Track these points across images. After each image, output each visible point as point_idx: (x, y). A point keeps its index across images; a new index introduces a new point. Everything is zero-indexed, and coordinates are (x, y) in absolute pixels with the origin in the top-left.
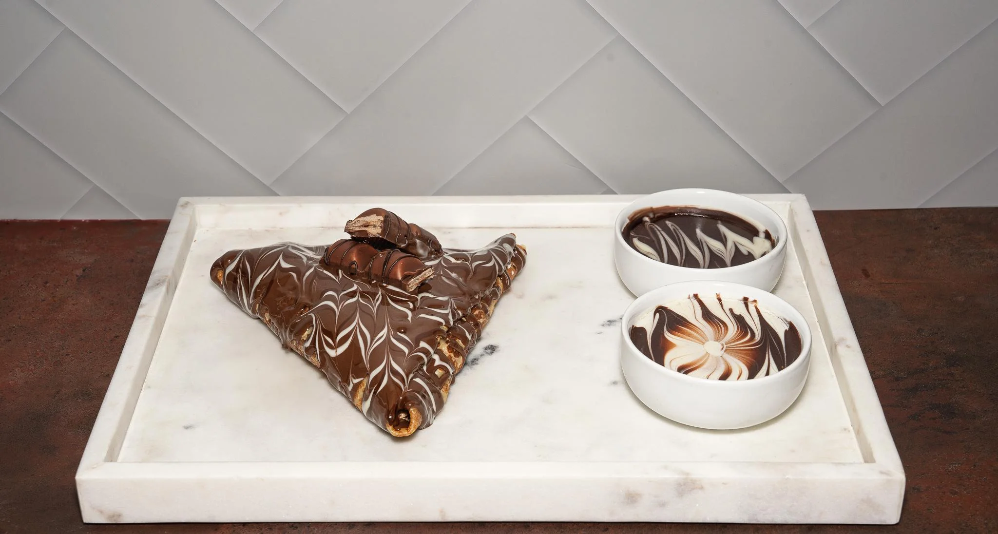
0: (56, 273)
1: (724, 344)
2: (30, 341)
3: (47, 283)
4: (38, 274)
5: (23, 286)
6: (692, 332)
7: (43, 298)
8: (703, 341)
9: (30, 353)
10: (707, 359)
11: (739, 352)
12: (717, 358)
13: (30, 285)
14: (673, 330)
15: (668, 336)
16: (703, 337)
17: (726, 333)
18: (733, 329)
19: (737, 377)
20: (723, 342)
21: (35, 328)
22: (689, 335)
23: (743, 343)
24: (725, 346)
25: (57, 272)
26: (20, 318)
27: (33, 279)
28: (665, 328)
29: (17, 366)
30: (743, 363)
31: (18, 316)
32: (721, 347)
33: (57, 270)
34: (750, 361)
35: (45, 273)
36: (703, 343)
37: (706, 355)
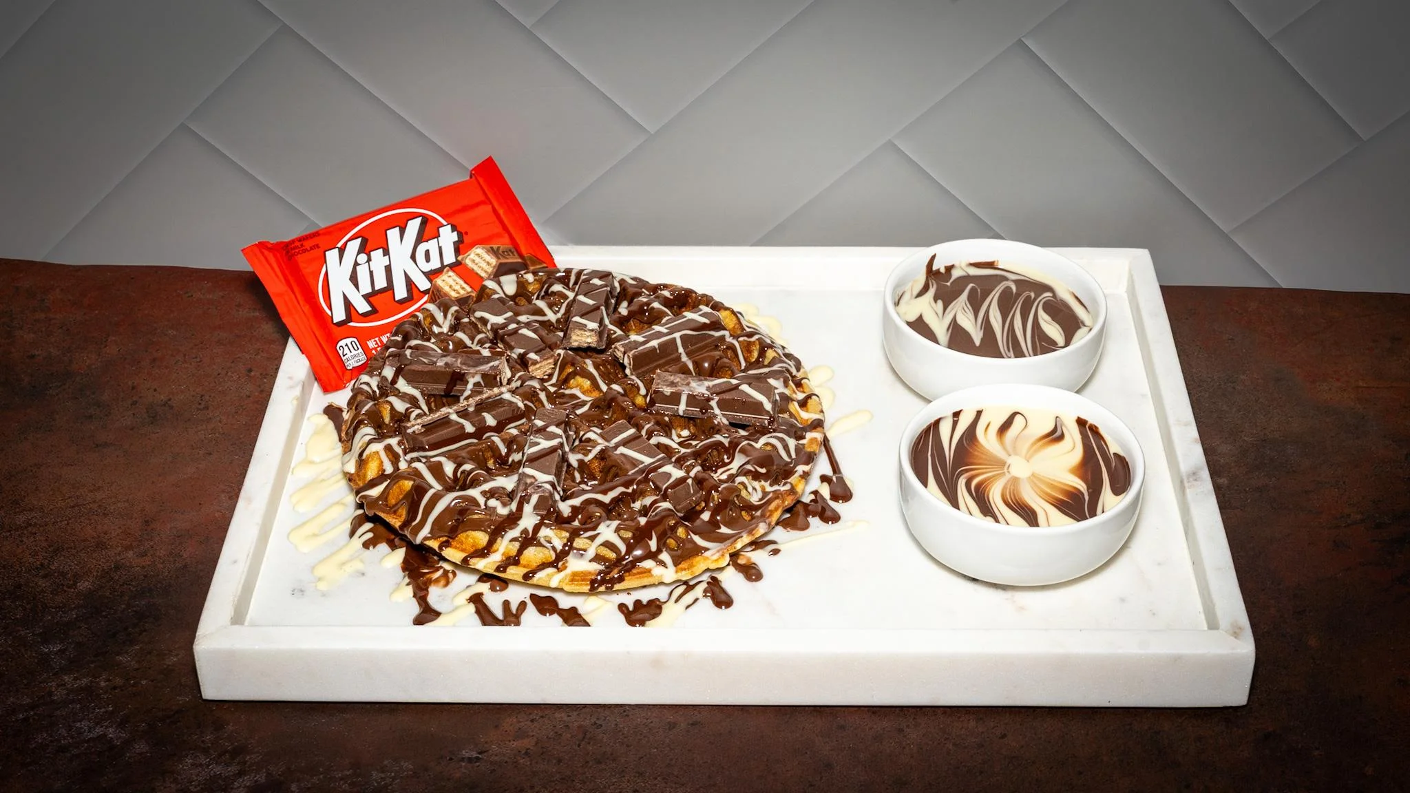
0: (262, 357)
1: (1007, 474)
2: (236, 455)
3: (250, 371)
4: (239, 357)
5: (220, 375)
6: (1049, 491)
7: (248, 393)
8: (1035, 478)
9: (238, 472)
10: (1028, 452)
11: (986, 462)
12: (1016, 454)
13: (230, 374)
14: (1075, 495)
15: (1081, 486)
16: (1035, 484)
17: (1004, 488)
18: (995, 496)
19: (990, 427)
20: (1008, 477)
21: (241, 436)
22: (1053, 487)
23: (983, 473)
24: (1006, 470)
25: (262, 354)
26: (220, 422)
27: (233, 365)
28: (1087, 498)
29: (223, 491)
30: (982, 446)
31: (218, 419)
32: (1010, 469)
33: (262, 352)
34: (976, 450)
35: (248, 356)
36: (1033, 475)
37: (1030, 457)
